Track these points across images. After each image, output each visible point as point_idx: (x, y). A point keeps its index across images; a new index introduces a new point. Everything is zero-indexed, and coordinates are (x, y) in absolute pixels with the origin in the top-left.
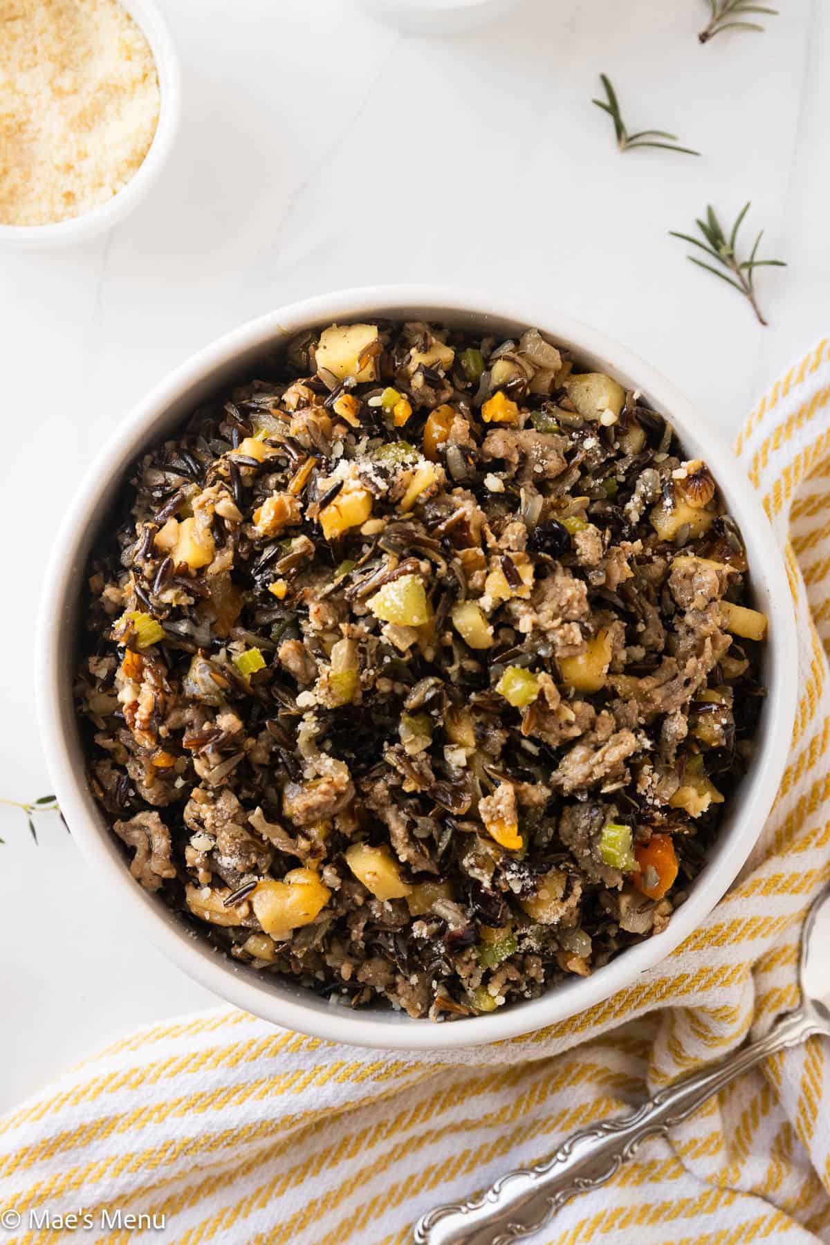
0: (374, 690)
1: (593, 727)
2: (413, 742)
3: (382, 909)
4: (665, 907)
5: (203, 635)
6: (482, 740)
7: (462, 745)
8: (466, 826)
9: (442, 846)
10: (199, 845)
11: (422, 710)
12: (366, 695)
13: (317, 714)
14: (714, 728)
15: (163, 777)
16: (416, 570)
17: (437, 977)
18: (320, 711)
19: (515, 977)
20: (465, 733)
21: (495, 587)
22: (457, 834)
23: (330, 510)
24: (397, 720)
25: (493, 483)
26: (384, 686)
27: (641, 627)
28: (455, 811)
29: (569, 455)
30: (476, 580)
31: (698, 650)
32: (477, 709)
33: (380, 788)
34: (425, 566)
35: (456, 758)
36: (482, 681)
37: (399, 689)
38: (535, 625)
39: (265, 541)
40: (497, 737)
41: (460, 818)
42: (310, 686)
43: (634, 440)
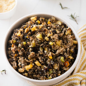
0: (37, 45)
1: (59, 48)
2: (41, 50)
3: (38, 68)
4: (68, 68)
5: (20, 42)
6: (48, 50)
7: (46, 50)
8: (47, 58)
9: (44, 60)
10: (20, 63)
11: (42, 47)
12: (36, 46)
13: (31, 48)
14: (72, 50)
15: (16, 57)
16: (41, 33)
17: (45, 75)
18: (32, 48)
19: (53, 75)
20: (46, 49)
21: (49, 35)
22: (46, 59)
23: (32, 28)
24: (39, 48)
25: (49, 28)
26: (38, 45)
27: (64, 41)
28: (45, 56)
29: (56, 27)
30: (47, 34)
31: (70, 42)
32: (47, 47)
33: (38, 55)
34: (42, 33)
35: (45, 51)
36: (48, 44)
37: (39, 45)
38: (53, 38)
39: (26, 33)
40: (50, 49)
41: (46, 57)
42: (31, 45)
43: (63, 26)
